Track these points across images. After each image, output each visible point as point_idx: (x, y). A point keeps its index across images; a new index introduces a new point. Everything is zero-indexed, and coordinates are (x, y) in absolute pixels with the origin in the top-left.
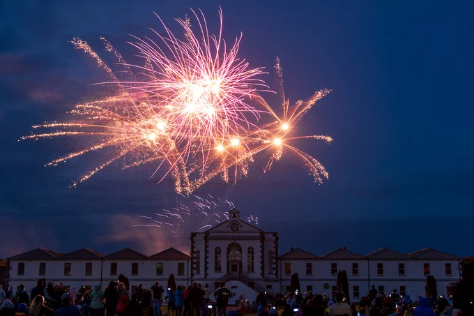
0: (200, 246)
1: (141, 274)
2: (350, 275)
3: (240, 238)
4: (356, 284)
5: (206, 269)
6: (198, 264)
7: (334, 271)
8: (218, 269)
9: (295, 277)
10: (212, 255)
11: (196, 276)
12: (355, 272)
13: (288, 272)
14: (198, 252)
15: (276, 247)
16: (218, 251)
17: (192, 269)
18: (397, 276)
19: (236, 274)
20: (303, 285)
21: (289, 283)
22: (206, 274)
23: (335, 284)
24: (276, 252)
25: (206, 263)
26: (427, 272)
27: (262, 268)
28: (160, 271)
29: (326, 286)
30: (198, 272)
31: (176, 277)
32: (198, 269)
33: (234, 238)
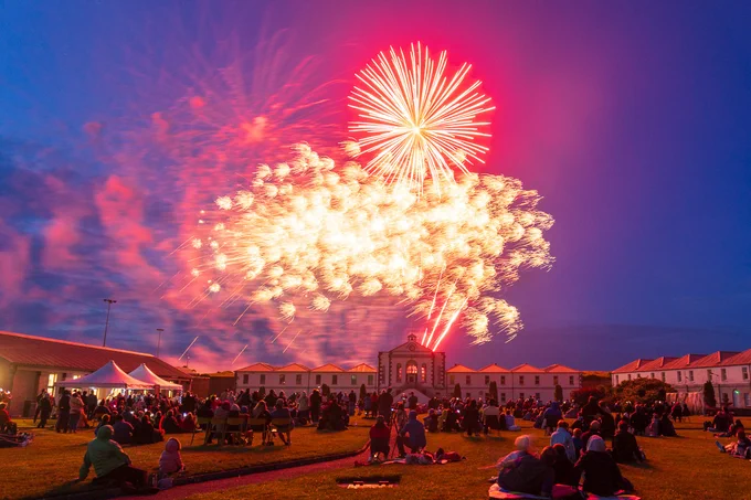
0: (385, 361)
1: (339, 384)
2: (499, 385)
3: (416, 356)
4: (503, 391)
5: (390, 380)
6: (384, 376)
7: (487, 382)
8: (399, 380)
9: (458, 386)
10: (394, 369)
11: (383, 385)
12: (503, 383)
13: (452, 383)
14: (384, 367)
15: (444, 363)
16: (399, 366)
17: (379, 380)
18: (533, 385)
19: (413, 384)
20: (463, 392)
21: (453, 391)
22: (390, 384)
23: (488, 391)
24: (444, 367)
25: (390, 375)
26: (556, 383)
27: (433, 379)
28: (354, 382)
29: (481, 393)
30: (384, 383)
31: (367, 386)
32: (384, 380)
33: (412, 356)
